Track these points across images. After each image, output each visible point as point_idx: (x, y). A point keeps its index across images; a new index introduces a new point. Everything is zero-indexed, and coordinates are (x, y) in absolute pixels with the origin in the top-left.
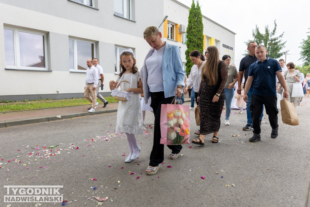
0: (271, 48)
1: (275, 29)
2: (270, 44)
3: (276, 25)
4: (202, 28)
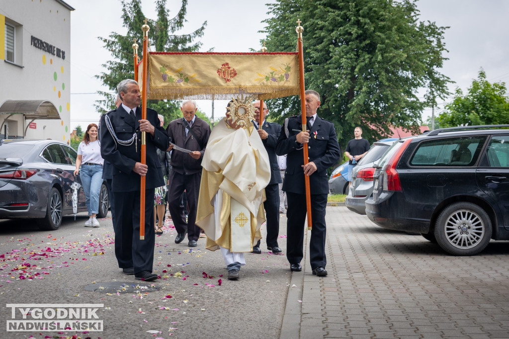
1: (183, 9)
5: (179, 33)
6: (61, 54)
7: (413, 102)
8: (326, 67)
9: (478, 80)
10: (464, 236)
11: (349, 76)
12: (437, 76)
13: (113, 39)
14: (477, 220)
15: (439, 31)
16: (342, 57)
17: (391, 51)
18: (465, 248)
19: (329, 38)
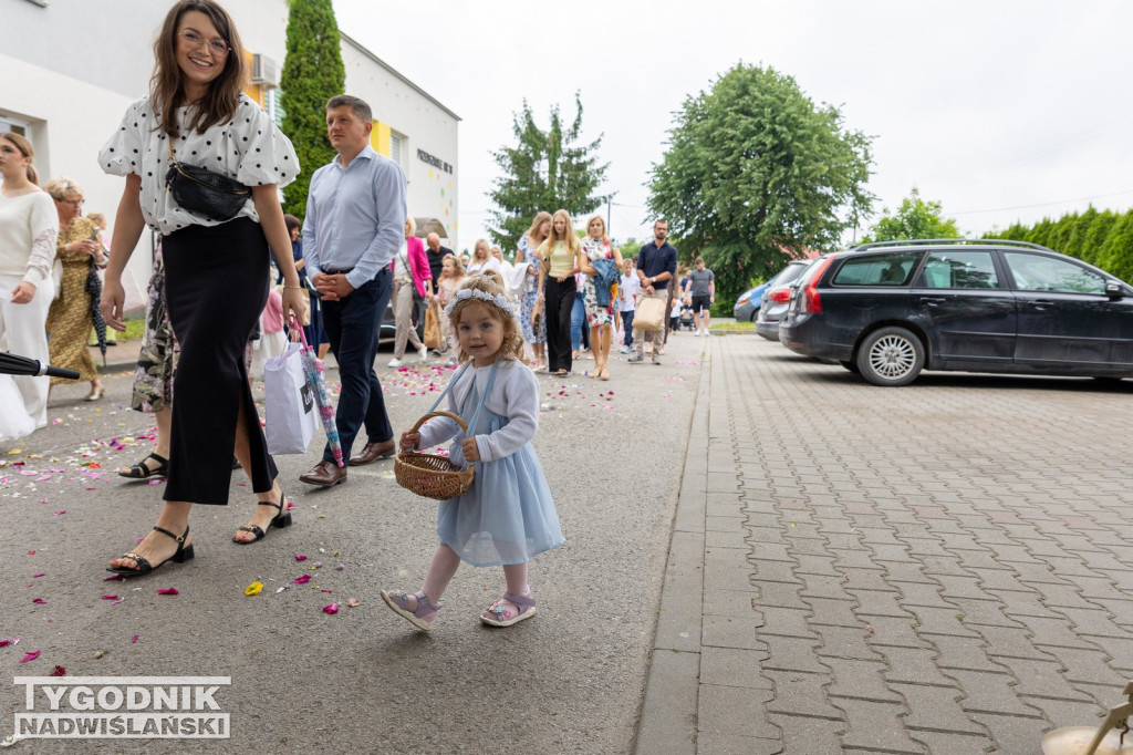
0: (569, 180)
1: (579, 119)
2: (566, 168)
3: (580, 108)
4: (340, 76)
5: (574, 145)
6: (448, 168)
7: (832, 222)
8: (735, 182)
9: (910, 198)
10: (892, 364)
11: (761, 193)
12: (861, 193)
13: (504, 153)
14: (908, 347)
15: (867, 141)
16: (753, 171)
17: (810, 164)
18: (891, 378)
19: (740, 149)
